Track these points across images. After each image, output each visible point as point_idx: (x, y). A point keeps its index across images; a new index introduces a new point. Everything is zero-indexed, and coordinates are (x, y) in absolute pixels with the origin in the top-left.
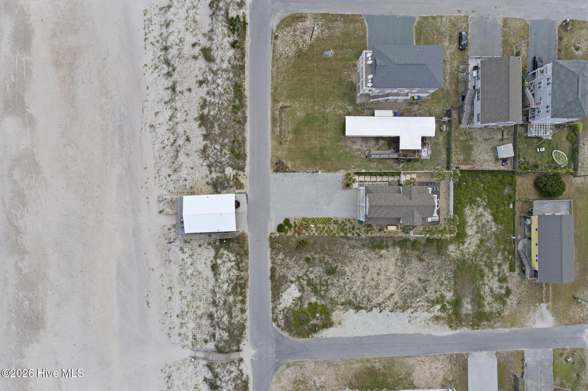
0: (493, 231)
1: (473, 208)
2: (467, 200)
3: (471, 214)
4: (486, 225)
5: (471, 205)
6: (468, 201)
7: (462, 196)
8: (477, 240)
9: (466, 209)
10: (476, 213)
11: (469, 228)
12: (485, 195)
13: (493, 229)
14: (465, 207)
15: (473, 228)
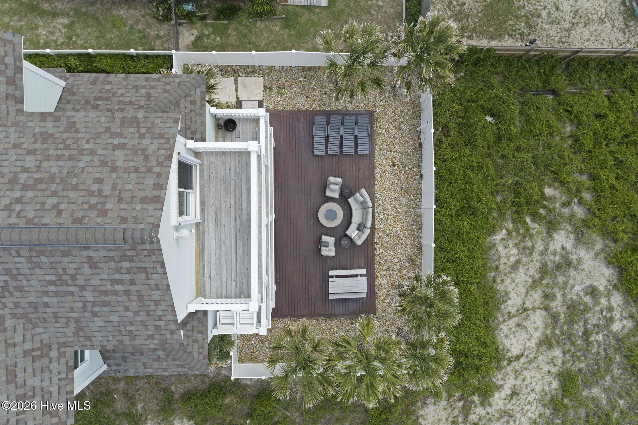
0: (615, 336)
1: (527, 234)
2: (499, 198)
3: (518, 262)
4: (586, 310)
5: (518, 219)
6: (504, 201)
7: (476, 178)
8: (549, 378)
9: (497, 237)
10: (542, 254)
11: (512, 323)
12: (581, 172)
13: (616, 327)
14: (493, 230)
15: (527, 324)
